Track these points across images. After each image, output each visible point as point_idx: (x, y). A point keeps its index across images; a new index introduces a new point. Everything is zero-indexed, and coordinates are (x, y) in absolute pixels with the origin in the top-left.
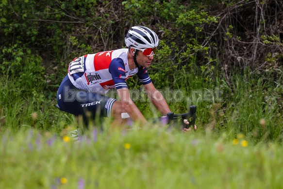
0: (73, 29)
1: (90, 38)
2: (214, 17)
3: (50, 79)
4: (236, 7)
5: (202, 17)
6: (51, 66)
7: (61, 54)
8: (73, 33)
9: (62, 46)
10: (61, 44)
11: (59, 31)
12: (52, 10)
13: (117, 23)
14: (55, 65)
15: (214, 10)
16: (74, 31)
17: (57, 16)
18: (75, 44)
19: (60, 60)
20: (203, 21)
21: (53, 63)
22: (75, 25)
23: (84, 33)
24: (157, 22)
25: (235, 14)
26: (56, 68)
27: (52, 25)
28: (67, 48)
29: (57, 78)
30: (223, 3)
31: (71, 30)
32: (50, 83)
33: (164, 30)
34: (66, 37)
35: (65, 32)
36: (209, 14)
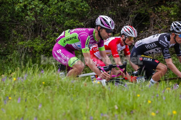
0: (15, 26)
1: (23, 31)
2: (82, 23)
3: (3, 50)
4: (93, 19)
5: (77, 23)
6: (4, 44)
7: (9, 38)
8: (15, 28)
9: (9, 34)
10: (9, 33)
11: (8, 27)
12: (5, 17)
13: (36, 25)
14: (6, 43)
15: (82, 20)
16: (15, 27)
17: (7, 20)
18: (15, 34)
19: (8, 41)
20: (77, 25)
21: (5, 42)
22: (16, 24)
23: (20, 29)
24: (55, 25)
25: (92, 22)
26: (6, 45)
27: (5, 25)
28: (12, 35)
29: (6, 49)
30: (86, 17)
31: (14, 27)
32: (3, 52)
33: (58, 28)
34: (11, 30)
35: (11, 28)
36: (80, 22)
